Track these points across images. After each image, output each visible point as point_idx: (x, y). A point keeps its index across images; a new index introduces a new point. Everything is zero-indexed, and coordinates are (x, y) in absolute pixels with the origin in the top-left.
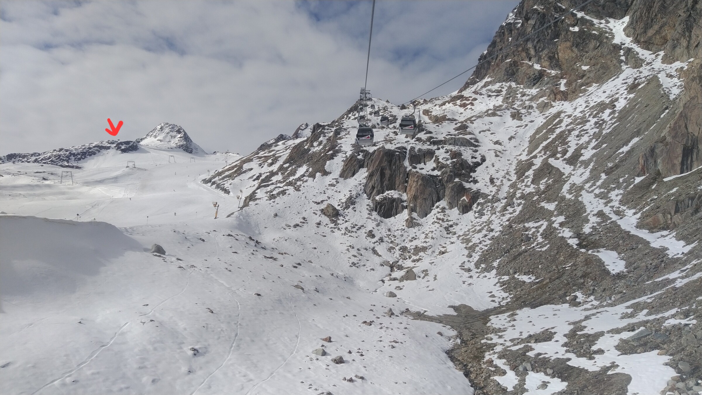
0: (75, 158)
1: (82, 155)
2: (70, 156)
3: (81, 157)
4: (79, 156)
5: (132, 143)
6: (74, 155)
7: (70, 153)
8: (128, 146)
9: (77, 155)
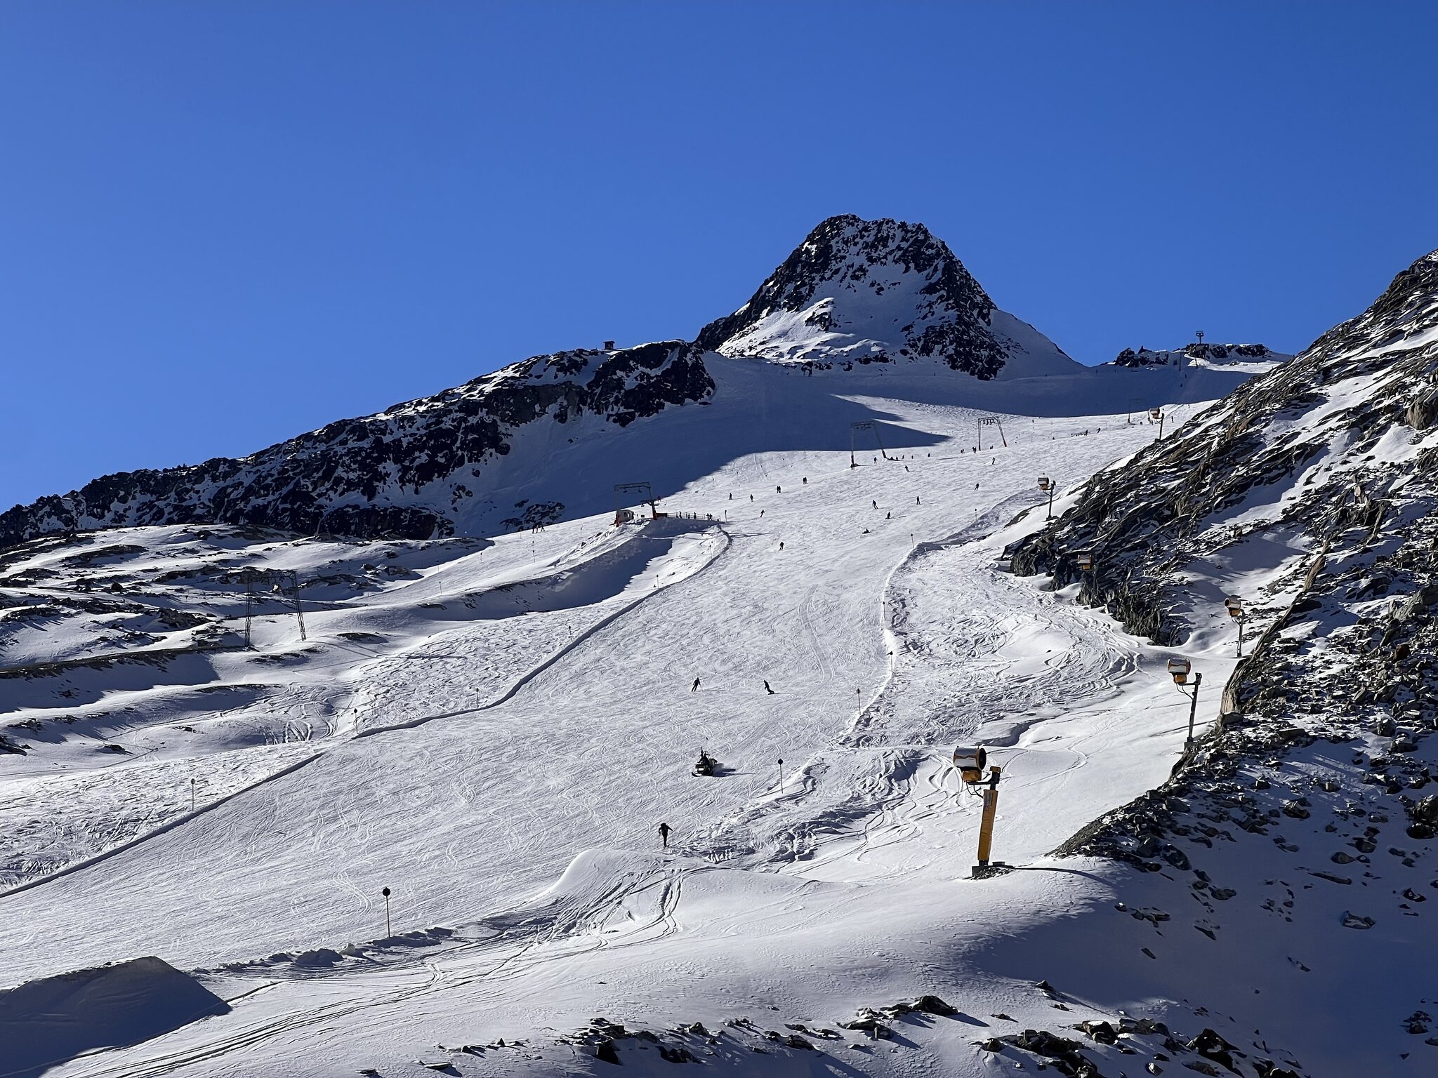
0: (405, 470)
1: (435, 451)
2: (381, 460)
3: (432, 457)
4: (423, 457)
5: (674, 356)
6: (399, 452)
7: (378, 441)
8: (655, 372)
9: (412, 449)
